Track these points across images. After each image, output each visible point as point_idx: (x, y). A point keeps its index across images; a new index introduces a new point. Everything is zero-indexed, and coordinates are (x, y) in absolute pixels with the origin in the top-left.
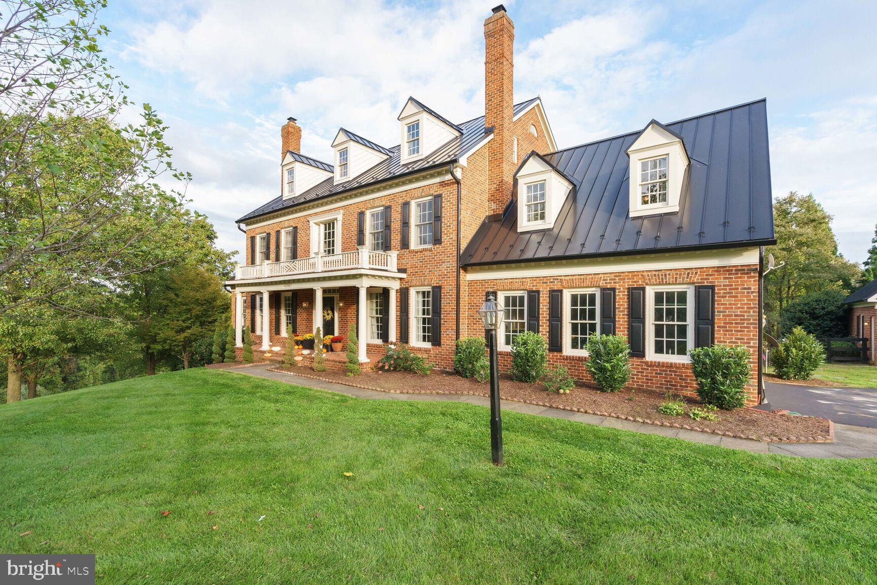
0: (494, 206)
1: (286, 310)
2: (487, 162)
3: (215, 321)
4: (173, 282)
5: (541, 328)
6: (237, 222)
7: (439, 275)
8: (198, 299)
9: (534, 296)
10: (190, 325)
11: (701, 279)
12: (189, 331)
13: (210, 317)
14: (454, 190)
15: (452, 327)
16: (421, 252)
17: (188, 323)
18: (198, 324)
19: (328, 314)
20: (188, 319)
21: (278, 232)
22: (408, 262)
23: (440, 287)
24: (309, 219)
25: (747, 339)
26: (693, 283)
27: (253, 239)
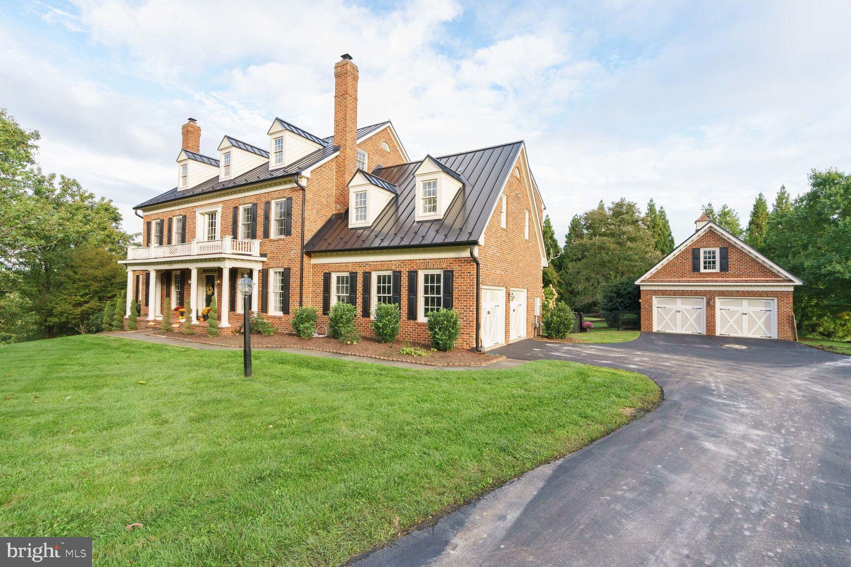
0: (339, 207)
1: (176, 286)
2: (335, 173)
3: (115, 296)
4: (72, 260)
5: (357, 300)
6: (134, 208)
7: (289, 260)
8: (96, 277)
9: (353, 275)
10: (88, 300)
11: (447, 266)
12: (87, 305)
13: (110, 292)
14: (300, 195)
15: (296, 299)
16: (277, 241)
17: (86, 298)
18: (97, 299)
19: (210, 290)
20: (87, 294)
21: (170, 220)
22: (268, 249)
23: (289, 269)
24: (195, 210)
25: (469, 306)
26: (442, 269)
27: (149, 224)
